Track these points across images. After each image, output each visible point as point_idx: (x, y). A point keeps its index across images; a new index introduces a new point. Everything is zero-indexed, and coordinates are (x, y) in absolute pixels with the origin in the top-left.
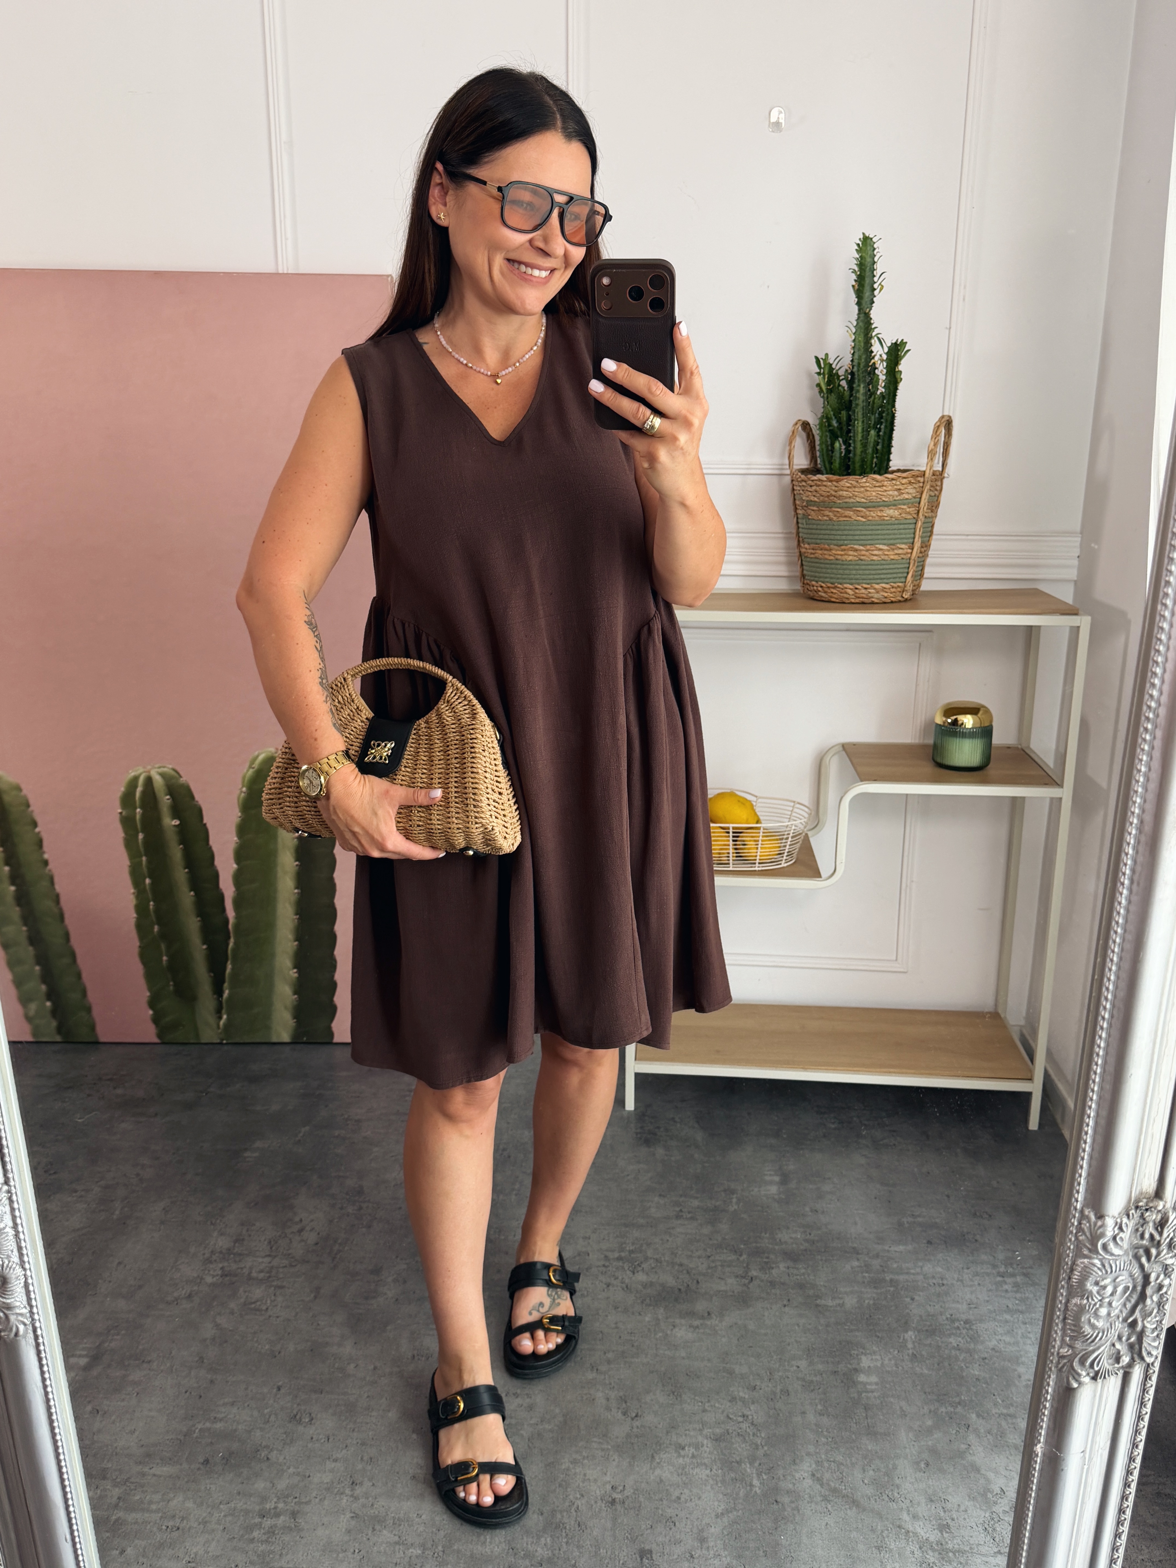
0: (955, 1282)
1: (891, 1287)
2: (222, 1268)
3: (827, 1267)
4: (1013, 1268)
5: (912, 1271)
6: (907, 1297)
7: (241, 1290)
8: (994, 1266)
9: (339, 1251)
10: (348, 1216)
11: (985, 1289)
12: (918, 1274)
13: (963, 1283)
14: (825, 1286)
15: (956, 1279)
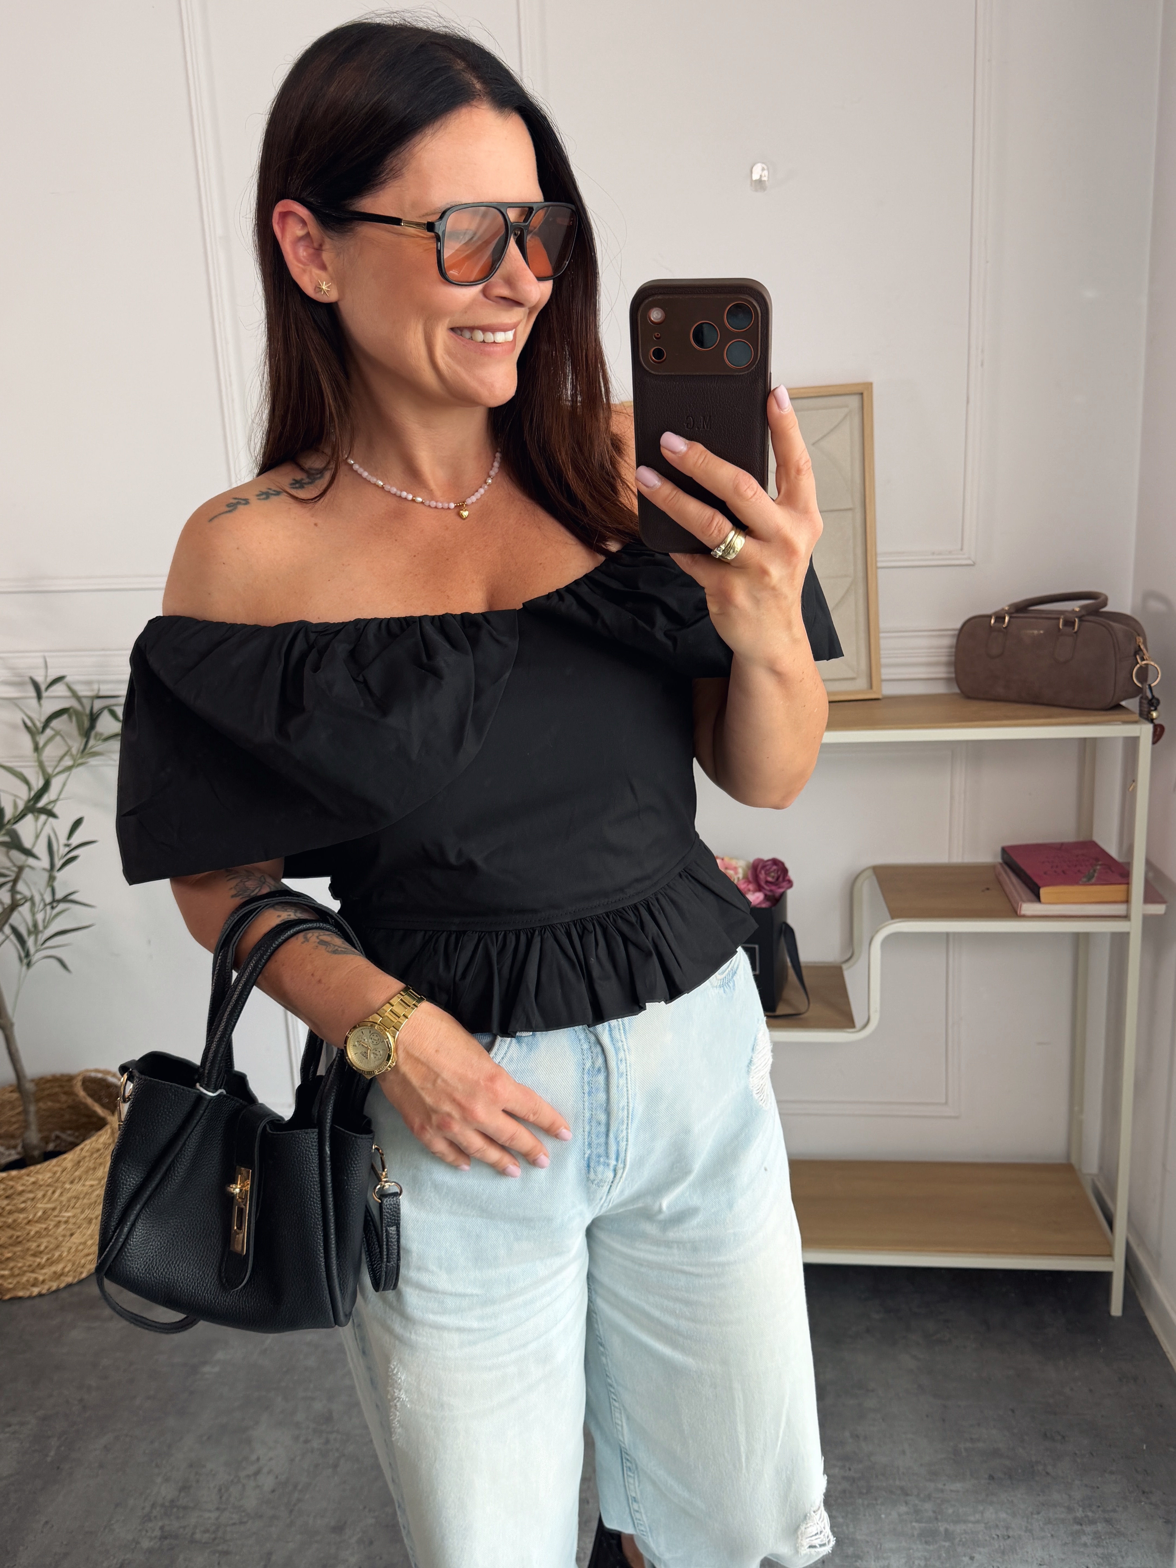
0: (1023, 1533)
1: (945, 1541)
2: (162, 1528)
3: (870, 1515)
4: (1093, 1512)
5: (972, 1518)
6: (965, 1555)
7: (181, 1557)
8: (1070, 1509)
9: (299, 1500)
10: (312, 1451)
11: (1060, 1542)
12: (978, 1522)
13: (1033, 1534)
14: (867, 1542)
15: (1024, 1528)
